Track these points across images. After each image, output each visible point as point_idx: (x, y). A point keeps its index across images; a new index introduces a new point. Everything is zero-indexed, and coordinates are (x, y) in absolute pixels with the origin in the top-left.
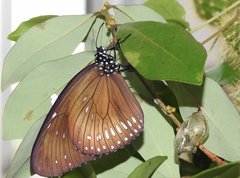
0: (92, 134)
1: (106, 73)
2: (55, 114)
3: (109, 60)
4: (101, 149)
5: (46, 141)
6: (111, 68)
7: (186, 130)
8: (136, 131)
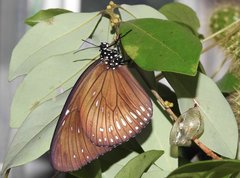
0: (104, 126)
1: (111, 67)
2: (68, 112)
3: (113, 54)
4: (114, 139)
5: (62, 137)
6: (116, 61)
7: (182, 125)
8: (145, 119)
